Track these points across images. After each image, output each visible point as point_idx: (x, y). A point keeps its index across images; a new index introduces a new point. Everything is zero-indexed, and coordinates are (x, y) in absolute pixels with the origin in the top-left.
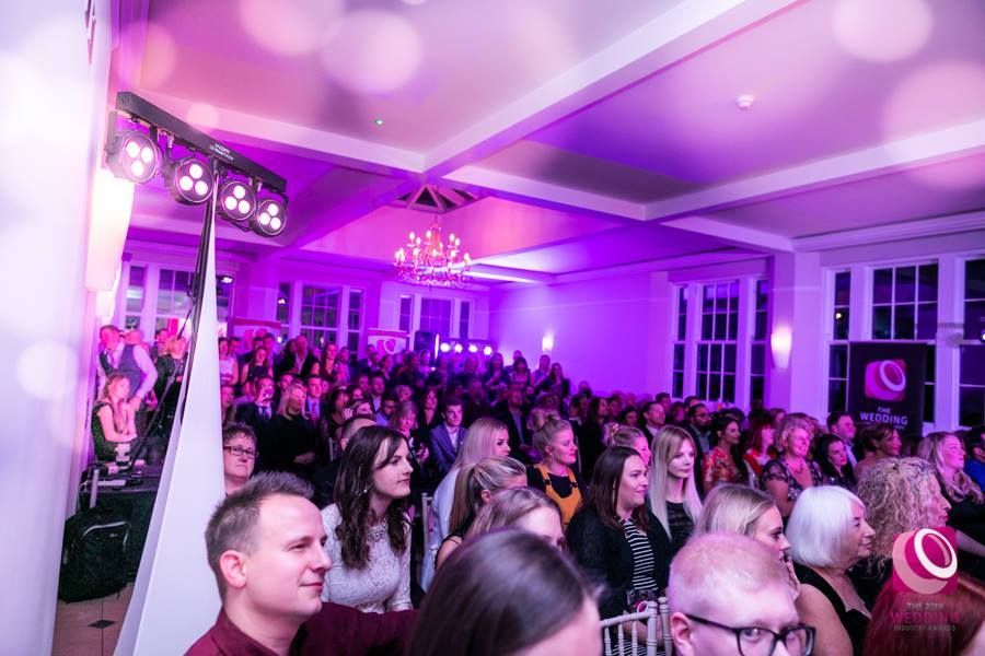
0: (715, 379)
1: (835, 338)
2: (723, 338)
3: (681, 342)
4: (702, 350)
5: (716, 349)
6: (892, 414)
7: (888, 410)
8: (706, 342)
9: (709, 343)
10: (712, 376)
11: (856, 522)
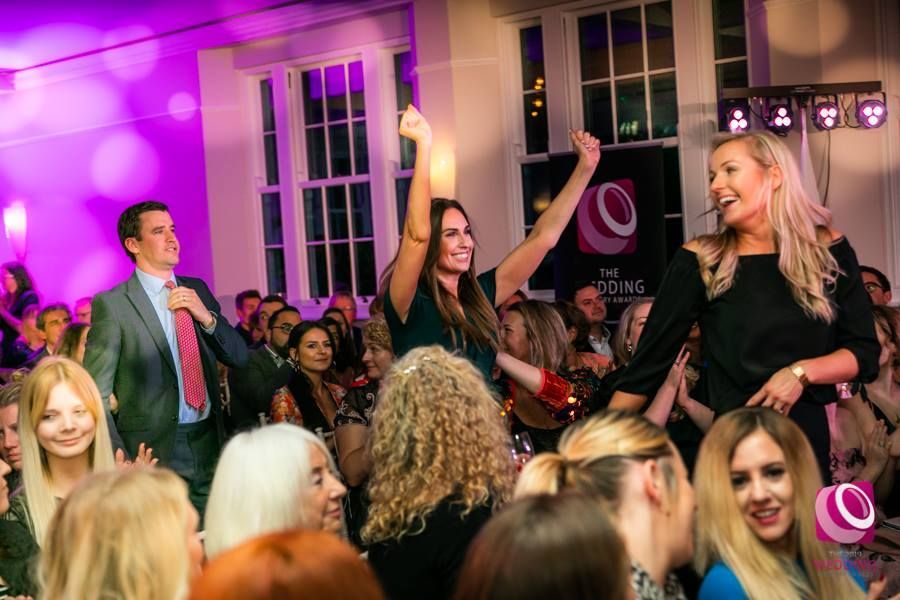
0: (341, 252)
1: (529, 153)
2: (347, 172)
3: (274, 189)
4: (312, 198)
5: (336, 193)
6: (622, 278)
7: (614, 272)
8: (316, 184)
9: (323, 184)
10: (334, 247)
11: (316, 478)
